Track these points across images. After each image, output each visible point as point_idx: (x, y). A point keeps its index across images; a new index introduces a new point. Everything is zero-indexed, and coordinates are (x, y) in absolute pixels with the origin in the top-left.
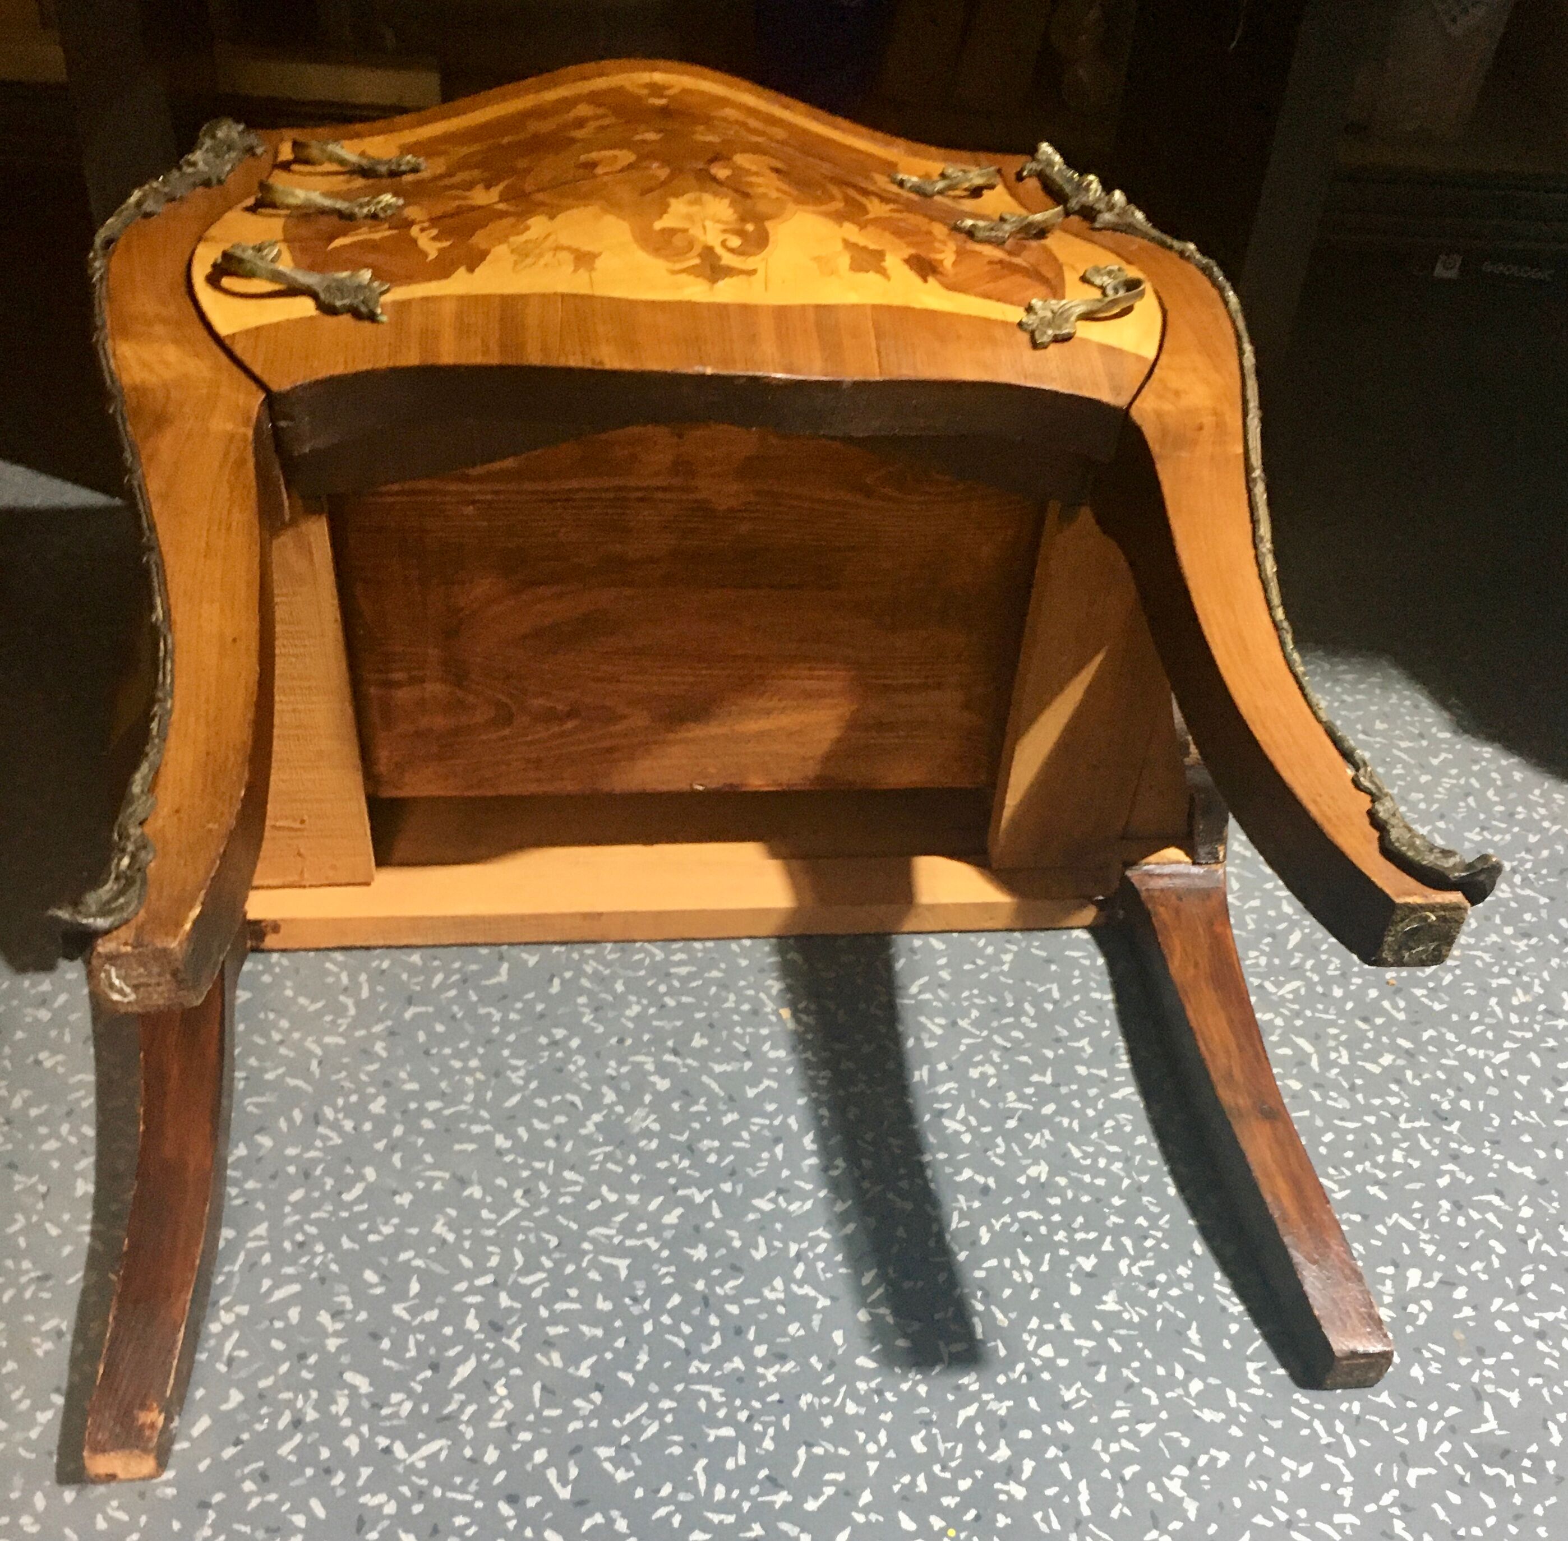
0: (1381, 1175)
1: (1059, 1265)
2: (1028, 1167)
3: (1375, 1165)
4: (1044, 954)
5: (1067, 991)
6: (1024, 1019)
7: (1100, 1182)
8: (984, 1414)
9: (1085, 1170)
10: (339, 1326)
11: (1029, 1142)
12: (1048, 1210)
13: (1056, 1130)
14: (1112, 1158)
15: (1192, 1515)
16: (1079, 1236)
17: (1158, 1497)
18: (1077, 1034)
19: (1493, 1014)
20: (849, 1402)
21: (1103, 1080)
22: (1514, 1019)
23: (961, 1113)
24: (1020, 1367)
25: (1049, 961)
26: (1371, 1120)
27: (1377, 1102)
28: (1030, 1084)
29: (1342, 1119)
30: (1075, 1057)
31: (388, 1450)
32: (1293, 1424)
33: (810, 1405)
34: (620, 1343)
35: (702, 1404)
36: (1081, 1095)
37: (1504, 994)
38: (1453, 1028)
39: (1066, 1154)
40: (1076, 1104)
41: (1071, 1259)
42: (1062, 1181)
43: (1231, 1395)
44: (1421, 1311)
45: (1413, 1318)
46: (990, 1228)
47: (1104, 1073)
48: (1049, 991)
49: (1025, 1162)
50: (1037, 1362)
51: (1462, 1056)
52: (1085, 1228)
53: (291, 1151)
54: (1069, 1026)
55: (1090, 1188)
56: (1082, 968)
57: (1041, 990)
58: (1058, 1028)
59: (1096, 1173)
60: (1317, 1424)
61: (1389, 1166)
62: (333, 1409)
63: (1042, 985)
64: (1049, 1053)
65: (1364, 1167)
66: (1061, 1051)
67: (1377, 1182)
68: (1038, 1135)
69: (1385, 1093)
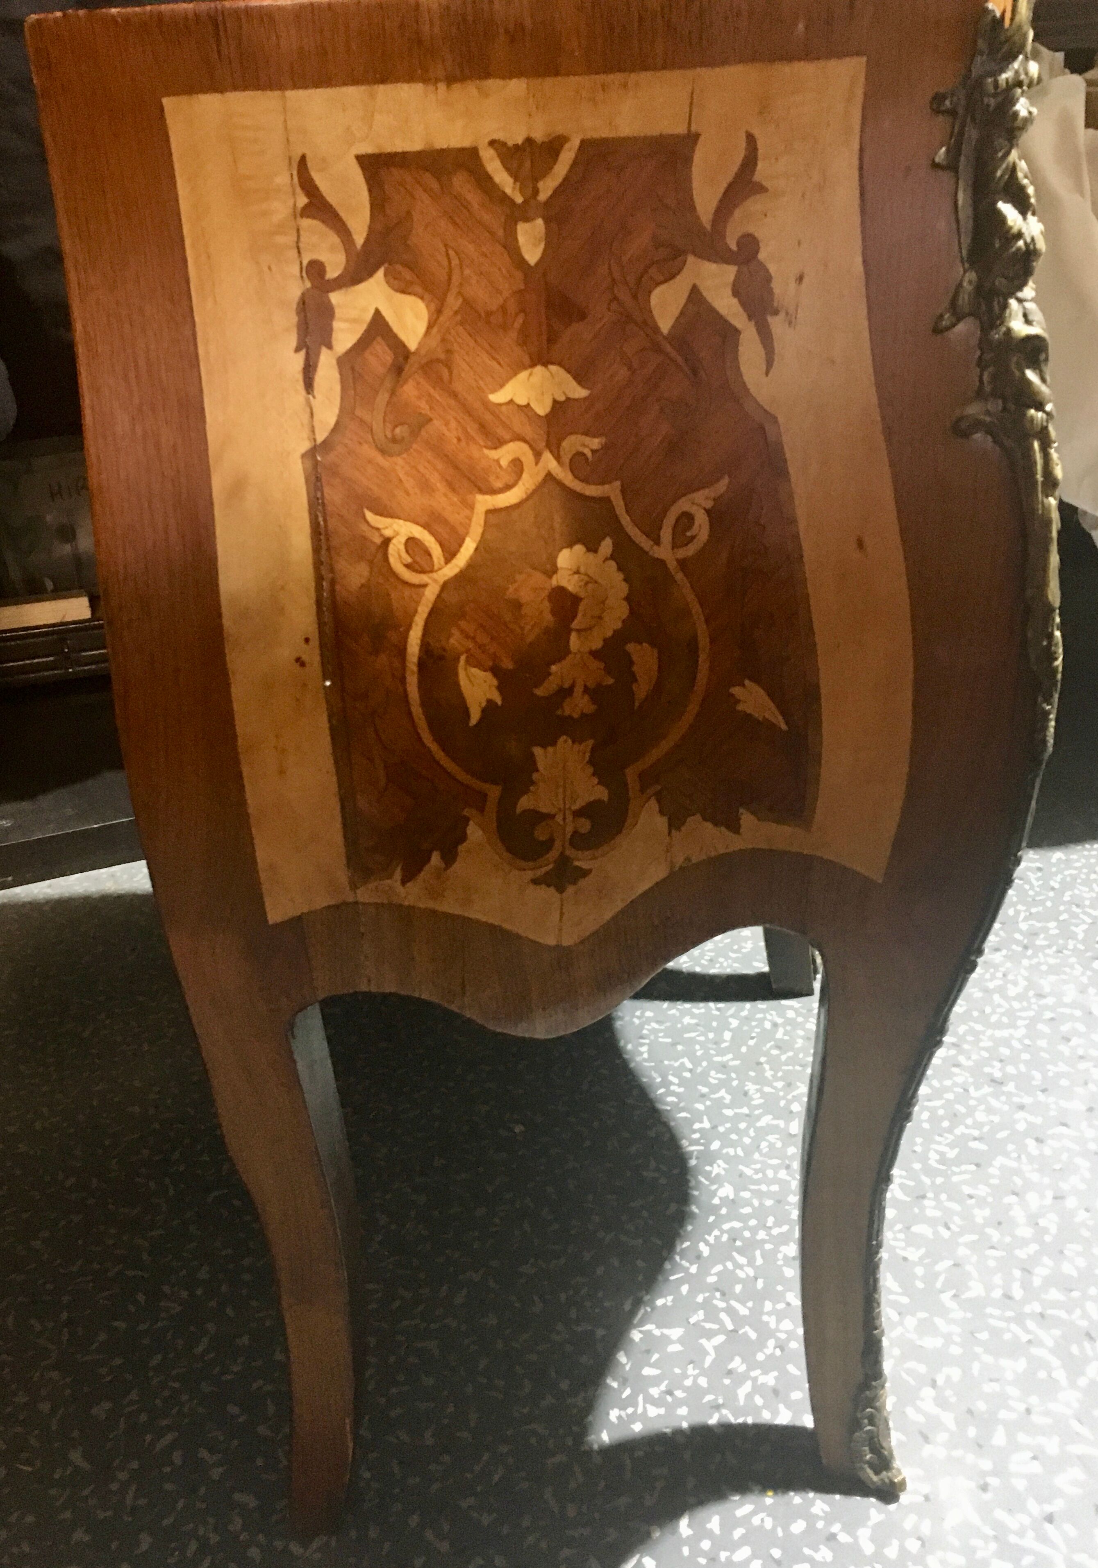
0: (976, 1133)
1: (769, 1256)
2: (717, 1190)
3: (967, 1127)
4: (669, 1040)
5: (696, 1061)
6: (672, 1088)
7: (775, 1188)
8: (757, 1389)
9: (758, 1182)
10: (217, 1457)
11: (711, 1172)
12: (744, 1219)
13: (727, 1159)
14: (776, 1169)
15: (952, 1426)
16: (775, 1231)
17: (921, 1419)
18: (715, 1089)
19: (999, 1006)
20: (648, 1406)
21: (747, 1115)
22: (1016, 1005)
23: (653, 1164)
24: (771, 1343)
25: (674, 1044)
26: (950, 1096)
27: (948, 1083)
28: (695, 1131)
29: (929, 1100)
30: (719, 1104)
31: (286, 1550)
32: (995, 1333)
33: (619, 1418)
34: (451, 1409)
35: (533, 1441)
36: (737, 1131)
37: (1001, 990)
38: (976, 1021)
39: (741, 1175)
40: (734, 1137)
41: (776, 1251)
42: (746, 1195)
43: (938, 1321)
44: (1050, 1222)
45: (1045, 1231)
46: (707, 1243)
47: (745, 1110)
48: (683, 1064)
49: (714, 1187)
50: (783, 1336)
51: (991, 1038)
52: (777, 1224)
53: (142, 1327)
54: (706, 1084)
55: (769, 1195)
56: (699, 1043)
57: (677, 1064)
58: (700, 1087)
59: (767, 1181)
60: (1013, 1327)
61: (978, 1125)
62: (231, 1528)
63: (676, 1061)
64: (700, 1107)
65: (960, 1130)
66: (708, 1103)
67: (975, 1139)
68: (715, 1165)
69: (950, 1076)
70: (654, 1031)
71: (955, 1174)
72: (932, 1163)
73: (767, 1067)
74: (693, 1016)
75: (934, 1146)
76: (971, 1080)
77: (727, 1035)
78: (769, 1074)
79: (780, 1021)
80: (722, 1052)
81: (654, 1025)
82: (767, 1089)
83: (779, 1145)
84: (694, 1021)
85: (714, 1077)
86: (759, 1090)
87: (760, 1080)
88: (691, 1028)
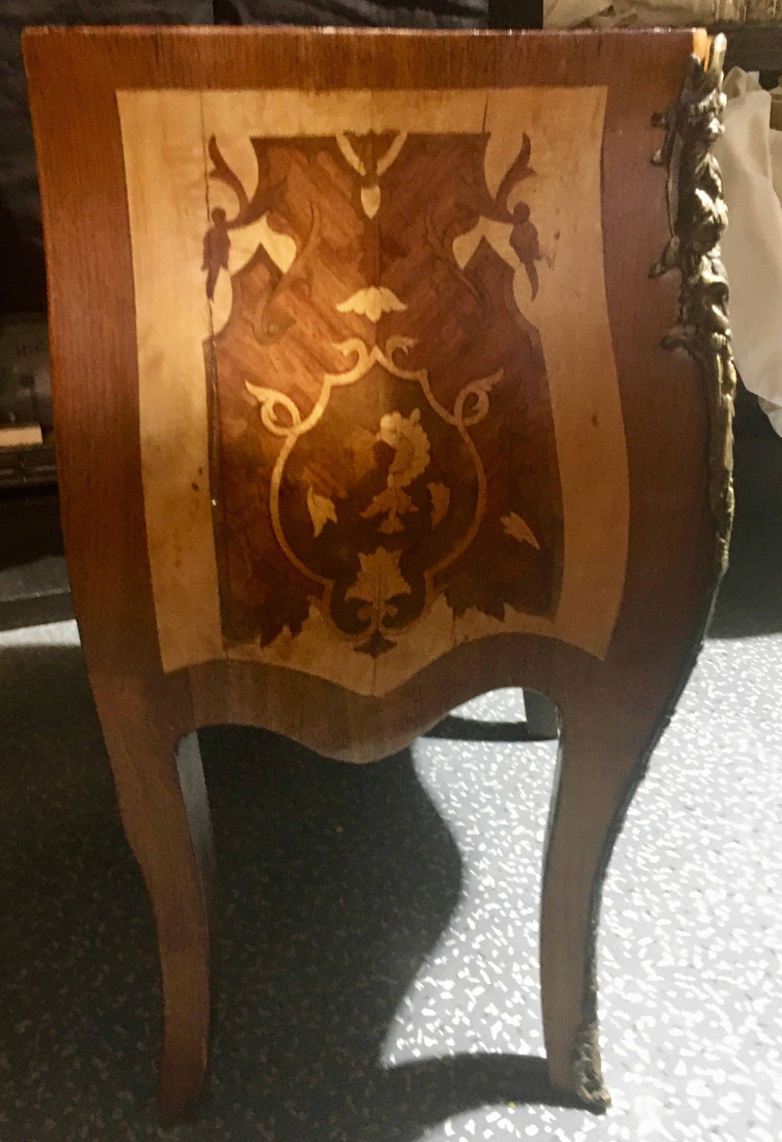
0: (673, 846)
1: (518, 930)
2: (482, 880)
3: (666, 840)
5: (470, 785)
6: (453, 804)
7: (524, 880)
8: (506, 1027)
9: (512, 875)
10: (106, 1064)
11: (478, 867)
12: (500, 902)
13: (490, 857)
14: (525, 866)
15: (648, 1061)
16: (523, 912)
17: (623, 1053)
18: (483, 805)
19: (692, 752)
20: (425, 1038)
21: (506, 826)
22: (704, 752)
23: (436, 859)
24: (517, 994)
26: (654, 817)
27: (652, 807)
28: (468, 836)
30: (487, 816)
32: (681, 992)
33: (404, 1047)
36: (498, 837)
37: (694, 742)
38: (675, 763)
39: (500, 869)
40: (496, 841)
41: (523, 927)
42: (503, 884)
43: (639, 982)
44: (724, 913)
45: (719, 918)
46: (473, 918)
47: (504, 822)
48: (461, 787)
49: (480, 878)
50: (526, 989)
51: (685, 776)
52: (526, 907)
54: (477, 802)
55: (520, 885)
56: (475, 772)
57: (456, 787)
58: (473, 804)
59: (519, 875)
60: (693, 988)
61: (674, 840)
62: (114, 1117)
63: (456, 784)
64: (472, 818)
65: (660, 843)
66: (478, 816)
67: (671, 849)
68: (481, 862)
69: (655, 802)
70: (441, 762)
71: (655, 874)
72: (639, 865)
73: (522, 791)
74: (469, 751)
75: (640, 853)
76: (670, 806)
77: (494, 767)
78: (523, 796)
79: (533, 757)
80: (489, 779)
81: (442, 758)
82: (522, 808)
83: (529, 849)
84: (470, 756)
85: (484, 797)
86: (516, 808)
87: (518, 801)
88: (467, 760)
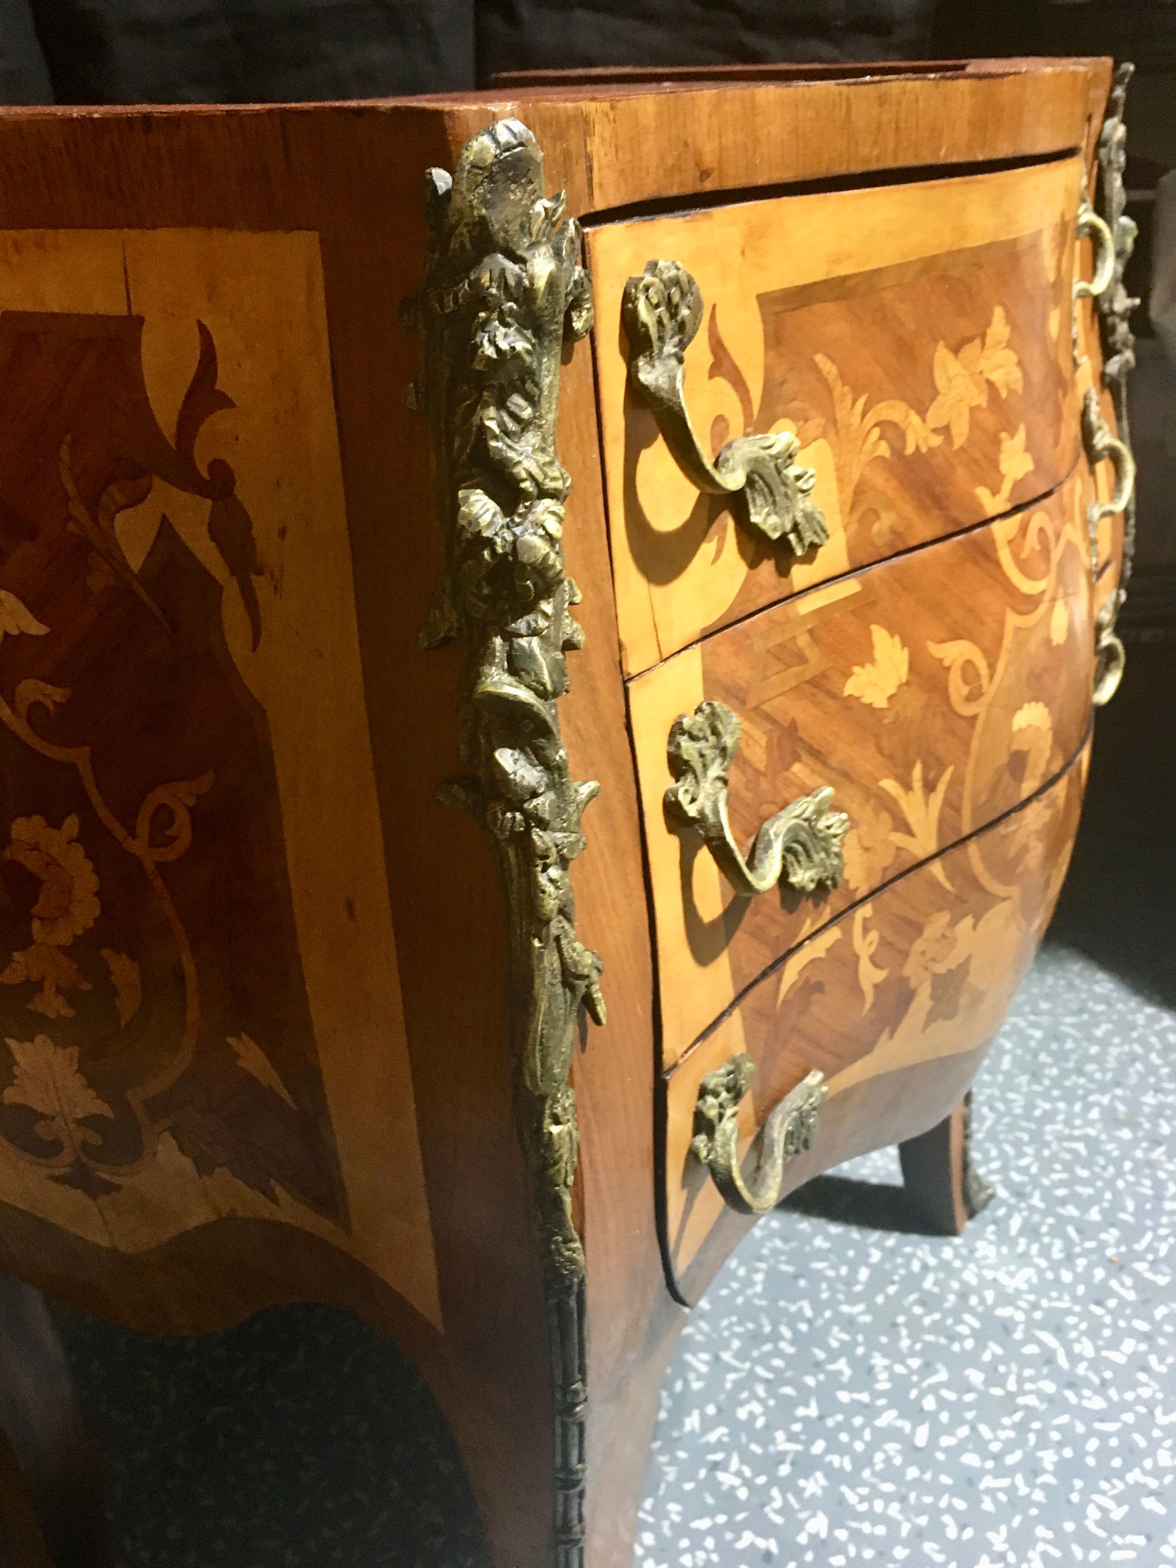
0: (1153, 1484)
2: (806, 1521)
3: (1144, 1472)
5: (818, 1308)
6: (783, 1345)
7: (880, 1530)
9: (861, 1517)
11: (804, 1490)
13: (830, 1472)
14: (887, 1499)
18: (834, 1355)
21: (867, 1406)
23: (735, 1464)
25: (796, 1277)
26: (1129, 1418)
27: (1129, 1396)
28: (797, 1420)
29: (1101, 1420)
30: (834, 1381)
36: (847, 1427)
39: (842, 1501)
40: (844, 1437)
42: (842, 1535)
47: (865, 1397)
48: (801, 1310)
49: (803, 1515)
54: (826, 1348)
55: (870, 1540)
57: (793, 1309)
58: (815, 1351)
59: (875, 1519)
61: (1158, 1472)
63: (793, 1304)
64: (810, 1381)
65: (1134, 1476)
66: (821, 1377)
67: (1151, 1493)
68: (812, 1480)
69: (1135, 1385)
70: (775, 1252)
71: (1117, 1547)
72: (1090, 1524)
73: (904, 1332)
74: (828, 1237)
75: (1094, 1497)
76: (1160, 1396)
77: (864, 1274)
78: (905, 1343)
79: (932, 1261)
80: (852, 1300)
81: (778, 1243)
82: (899, 1369)
83: (898, 1461)
84: (826, 1245)
85: (837, 1337)
86: (889, 1368)
87: (895, 1355)
88: (820, 1255)
